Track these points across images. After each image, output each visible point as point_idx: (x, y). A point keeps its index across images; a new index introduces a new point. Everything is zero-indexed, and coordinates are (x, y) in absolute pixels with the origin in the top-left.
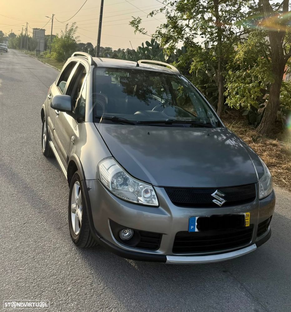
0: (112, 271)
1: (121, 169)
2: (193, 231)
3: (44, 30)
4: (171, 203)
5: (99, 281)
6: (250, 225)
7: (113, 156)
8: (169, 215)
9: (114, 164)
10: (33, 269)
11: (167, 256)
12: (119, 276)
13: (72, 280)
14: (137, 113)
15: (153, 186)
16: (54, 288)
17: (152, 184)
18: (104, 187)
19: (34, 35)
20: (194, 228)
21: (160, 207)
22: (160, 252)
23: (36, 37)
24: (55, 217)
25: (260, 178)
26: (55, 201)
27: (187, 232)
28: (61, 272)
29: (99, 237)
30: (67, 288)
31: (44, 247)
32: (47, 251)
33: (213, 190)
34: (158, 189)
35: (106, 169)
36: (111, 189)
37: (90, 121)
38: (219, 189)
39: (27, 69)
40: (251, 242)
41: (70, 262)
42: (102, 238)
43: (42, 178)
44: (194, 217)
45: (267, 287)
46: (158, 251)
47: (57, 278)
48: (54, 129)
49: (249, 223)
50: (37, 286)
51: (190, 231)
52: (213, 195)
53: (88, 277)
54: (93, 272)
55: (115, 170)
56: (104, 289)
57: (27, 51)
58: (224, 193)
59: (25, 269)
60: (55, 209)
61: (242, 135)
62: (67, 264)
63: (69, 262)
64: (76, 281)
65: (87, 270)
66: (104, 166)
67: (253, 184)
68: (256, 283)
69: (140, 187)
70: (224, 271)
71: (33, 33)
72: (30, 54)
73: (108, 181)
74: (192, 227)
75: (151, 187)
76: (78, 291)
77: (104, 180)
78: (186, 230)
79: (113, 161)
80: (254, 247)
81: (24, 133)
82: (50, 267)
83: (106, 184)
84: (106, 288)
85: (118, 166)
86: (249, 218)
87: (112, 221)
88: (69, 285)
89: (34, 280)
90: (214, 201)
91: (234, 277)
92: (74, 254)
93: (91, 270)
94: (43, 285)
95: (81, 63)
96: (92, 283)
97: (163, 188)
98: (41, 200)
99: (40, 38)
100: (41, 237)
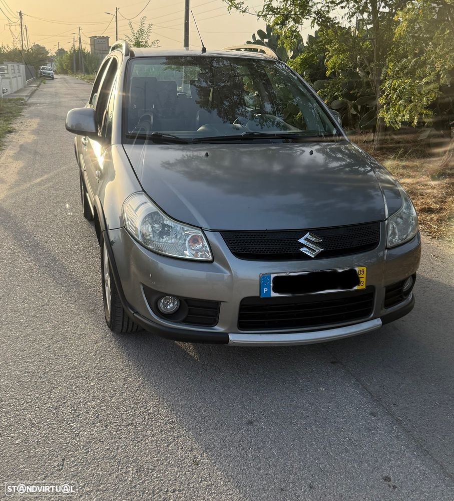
0: (159, 362)
1: (154, 209)
2: (268, 296)
3: (107, 38)
4: (231, 254)
5: (138, 374)
6: (367, 287)
7: (143, 190)
8: (228, 273)
9: (145, 201)
10: (46, 361)
11: (229, 334)
12: (169, 369)
13: (99, 373)
14: (201, 128)
15: (203, 231)
16: (71, 384)
17: (201, 228)
18: (132, 239)
19: (93, 47)
20: (269, 292)
21: (214, 263)
22: (219, 329)
23: (96, 51)
24: (89, 296)
25: (390, 215)
26: (93, 277)
27: (258, 297)
28: (85, 364)
29: (133, 312)
30: (90, 383)
31: (66, 334)
32: (70, 339)
33: (302, 232)
34: (210, 235)
35: (133, 209)
36: (140, 239)
37: (117, 143)
38: (313, 231)
39: (81, 101)
40: (372, 315)
41: (100, 352)
42: (137, 313)
43: (78, 248)
44: (269, 275)
45: (399, 384)
46: (216, 327)
47: (77, 371)
48: (85, 170)
49: (364, 283)
50: (46, 382)
51: (262, 296)
52: (302, 241)
53: (122, 370)
54: (131, 364)
55: (146, 210)
56: (143, 383)
57: (83, 75)
58: (321, 237)
59: (34, 361)
60: (90, 287)
61: (415, 173)
62: (95, 354)
63: (98, 352)
64: (104, 375)
65: (123, 361)
66: (131, 207)
67: (377, 223)
68: (382, 378)
69: (186, 232)
70: (332, 363)
71: (91, 45)
72: (88, 78)
73: (136, 228)
74: (265, 290)
75: (200, 233)
76: (104, 387)
77: (132, 228)
78: (257, 294)
79: (144, 198)
80: (378, 322)
81: (61, 189)
82: (70, 359)
83: (133, 233)
84: (146, 382)
85: (150, 205)
86: (364, 276)
87: (147, 286)
88: (93, 379)
89: (44, 374)
90: (303, 250)
91: (348, 370)
92: (107, 342)
93: (128, 361)
94: (56, 380)
95: (115, 57)
96: (127, 377)
97: (219, 233)
98: (71, 275)
99: (101, 52)
100: (64, 322)
